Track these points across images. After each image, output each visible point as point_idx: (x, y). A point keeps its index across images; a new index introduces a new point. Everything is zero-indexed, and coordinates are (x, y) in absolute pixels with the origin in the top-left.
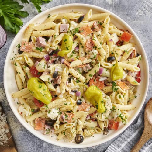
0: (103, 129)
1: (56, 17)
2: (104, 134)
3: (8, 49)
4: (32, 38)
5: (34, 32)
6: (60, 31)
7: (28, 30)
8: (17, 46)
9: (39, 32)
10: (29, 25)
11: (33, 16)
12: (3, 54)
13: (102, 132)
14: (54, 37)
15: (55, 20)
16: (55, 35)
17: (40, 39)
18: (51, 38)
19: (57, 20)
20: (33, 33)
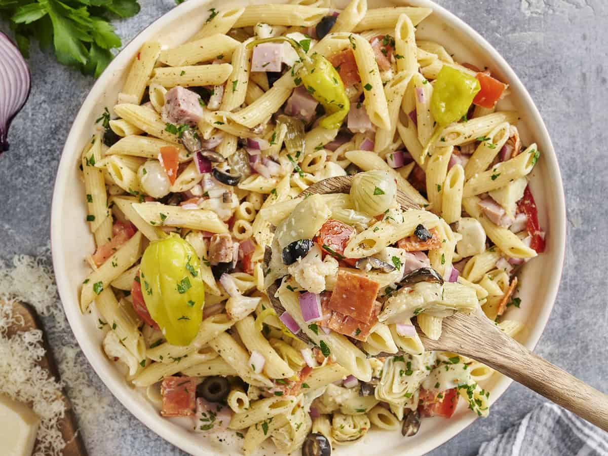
0: (401, 416)
1: (237, 16)
2: (404, 433)
3: (68, 130)
4: (151, 90)
5: (160, 71)
6: (250, 67)
7: (138, 63)
8: (98, 121)
9: (178, 70)
10: (141, 48)
11: (155, 14)
12: (49, 147)
13: (398, 426)
14: (229, 88)
15: (232, 29)
16: (235, 83)
17: (182, 93)
18: (218, 91)
19: (242, 28)
20: (157, 75)
